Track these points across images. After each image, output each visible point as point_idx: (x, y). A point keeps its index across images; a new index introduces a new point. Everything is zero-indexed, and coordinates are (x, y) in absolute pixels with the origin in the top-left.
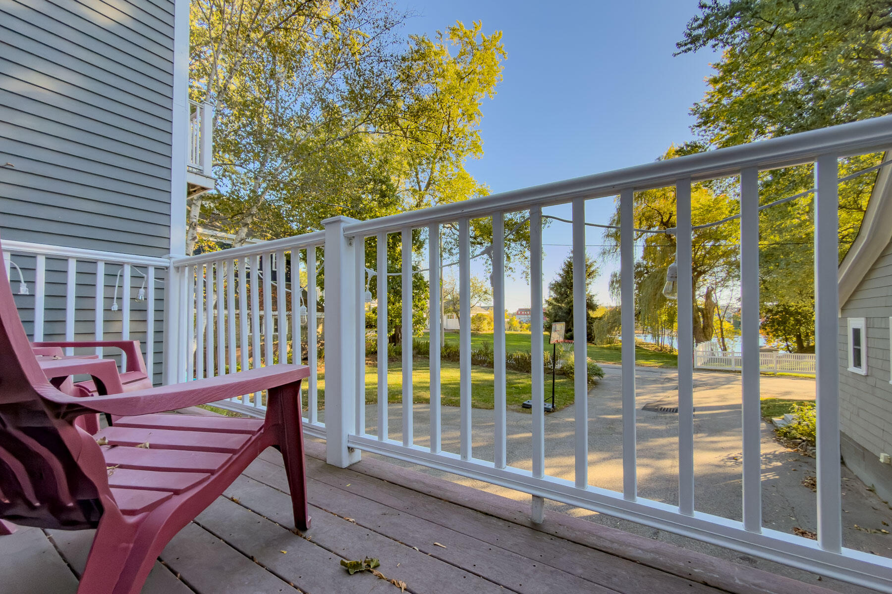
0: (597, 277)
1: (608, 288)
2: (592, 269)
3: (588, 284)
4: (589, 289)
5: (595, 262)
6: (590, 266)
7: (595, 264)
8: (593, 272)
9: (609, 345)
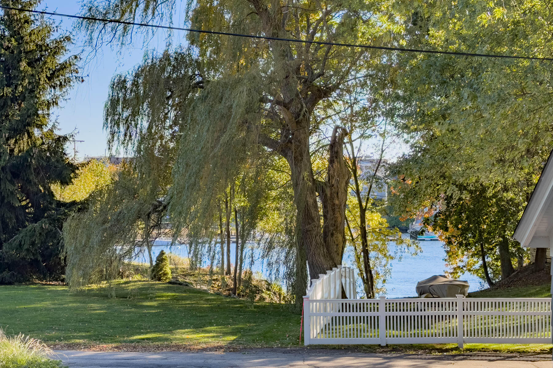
0: (75, 84)
1: (102, 120)
2: (61, 59)
3: (48, 105)
4: (53, 118)
5: (68, 39)
6: (56, 51)
7: (67, 45)
8: (63, 67)
9: (104, 284)
